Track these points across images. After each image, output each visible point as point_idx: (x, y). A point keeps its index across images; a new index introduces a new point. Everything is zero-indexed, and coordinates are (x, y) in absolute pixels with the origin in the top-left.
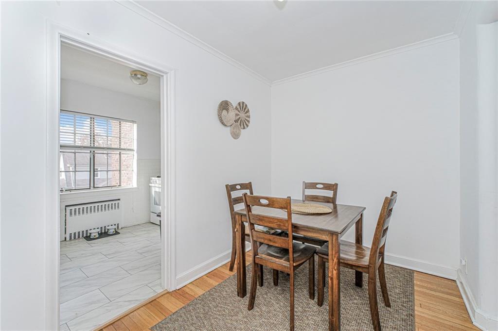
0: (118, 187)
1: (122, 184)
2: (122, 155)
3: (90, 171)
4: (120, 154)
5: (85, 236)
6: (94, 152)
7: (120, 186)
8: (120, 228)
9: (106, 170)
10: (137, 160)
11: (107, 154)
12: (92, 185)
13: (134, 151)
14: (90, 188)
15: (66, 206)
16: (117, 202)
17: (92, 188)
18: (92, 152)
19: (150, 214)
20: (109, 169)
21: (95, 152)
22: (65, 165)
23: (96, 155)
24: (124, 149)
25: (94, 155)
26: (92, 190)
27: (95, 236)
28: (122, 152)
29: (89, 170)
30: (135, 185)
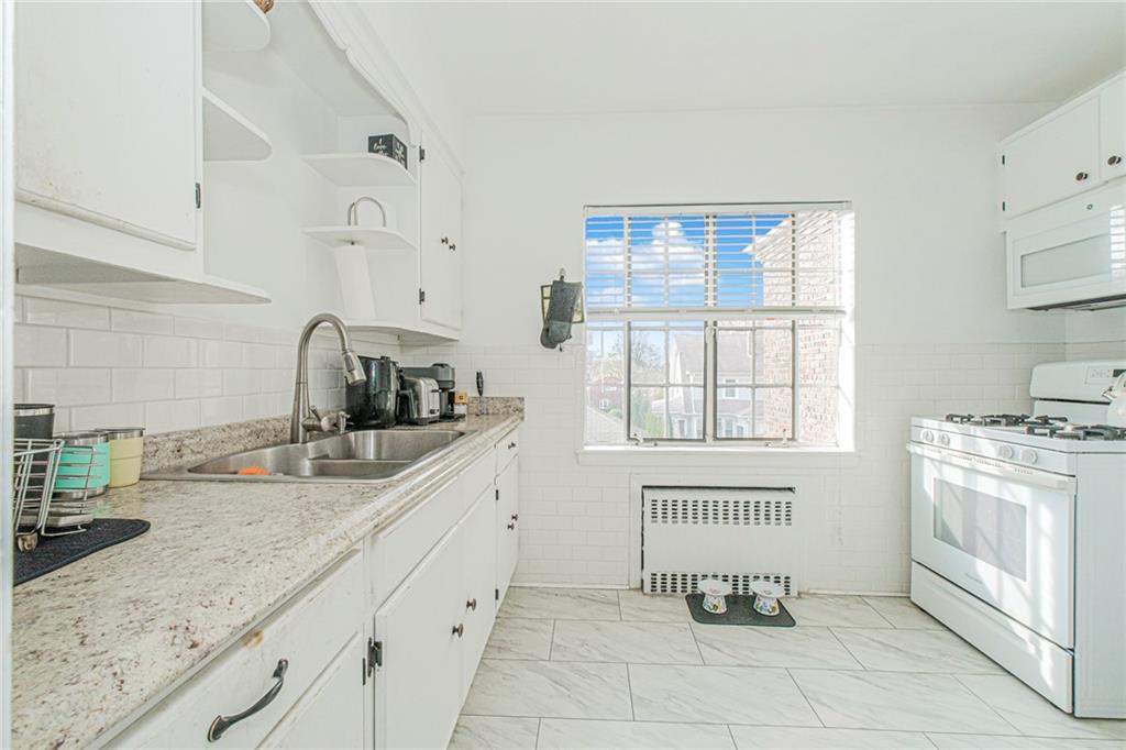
0: (785, 446)
1: (801, 433)
2: (801, 333)
3: (705, 386)
4: (793, 330)
5: (689, 591)
6: (715, 324)
7: (793, 439)
8: (794, 593)
9: (750, 382)
10: (856, 348)
11: (753, 330)
12: (710, 430)
13: (843, 312)
14: (704, 440)
15: (644, 487)
16: (784, 497)
17: (709, 439)
18: (710, 323)
19: (910, 566)
20: (757, 383)
21: (720, 324)
22: (683, 372)
23: (720, 334)
24: (809, 310)
25: (715, 336)
26: (711, 448)
27: (715, 607)
28: (801, 319)
29: (702, 383)
30: (847, 444)
